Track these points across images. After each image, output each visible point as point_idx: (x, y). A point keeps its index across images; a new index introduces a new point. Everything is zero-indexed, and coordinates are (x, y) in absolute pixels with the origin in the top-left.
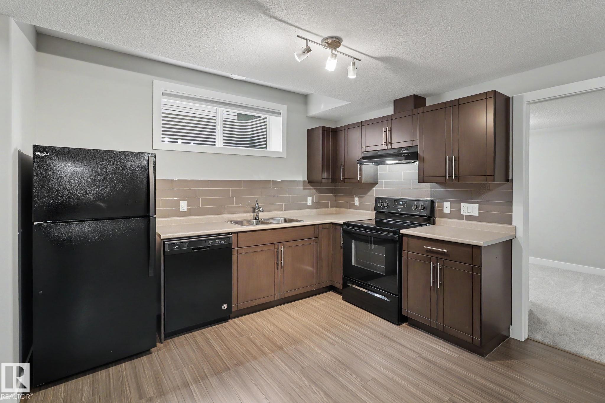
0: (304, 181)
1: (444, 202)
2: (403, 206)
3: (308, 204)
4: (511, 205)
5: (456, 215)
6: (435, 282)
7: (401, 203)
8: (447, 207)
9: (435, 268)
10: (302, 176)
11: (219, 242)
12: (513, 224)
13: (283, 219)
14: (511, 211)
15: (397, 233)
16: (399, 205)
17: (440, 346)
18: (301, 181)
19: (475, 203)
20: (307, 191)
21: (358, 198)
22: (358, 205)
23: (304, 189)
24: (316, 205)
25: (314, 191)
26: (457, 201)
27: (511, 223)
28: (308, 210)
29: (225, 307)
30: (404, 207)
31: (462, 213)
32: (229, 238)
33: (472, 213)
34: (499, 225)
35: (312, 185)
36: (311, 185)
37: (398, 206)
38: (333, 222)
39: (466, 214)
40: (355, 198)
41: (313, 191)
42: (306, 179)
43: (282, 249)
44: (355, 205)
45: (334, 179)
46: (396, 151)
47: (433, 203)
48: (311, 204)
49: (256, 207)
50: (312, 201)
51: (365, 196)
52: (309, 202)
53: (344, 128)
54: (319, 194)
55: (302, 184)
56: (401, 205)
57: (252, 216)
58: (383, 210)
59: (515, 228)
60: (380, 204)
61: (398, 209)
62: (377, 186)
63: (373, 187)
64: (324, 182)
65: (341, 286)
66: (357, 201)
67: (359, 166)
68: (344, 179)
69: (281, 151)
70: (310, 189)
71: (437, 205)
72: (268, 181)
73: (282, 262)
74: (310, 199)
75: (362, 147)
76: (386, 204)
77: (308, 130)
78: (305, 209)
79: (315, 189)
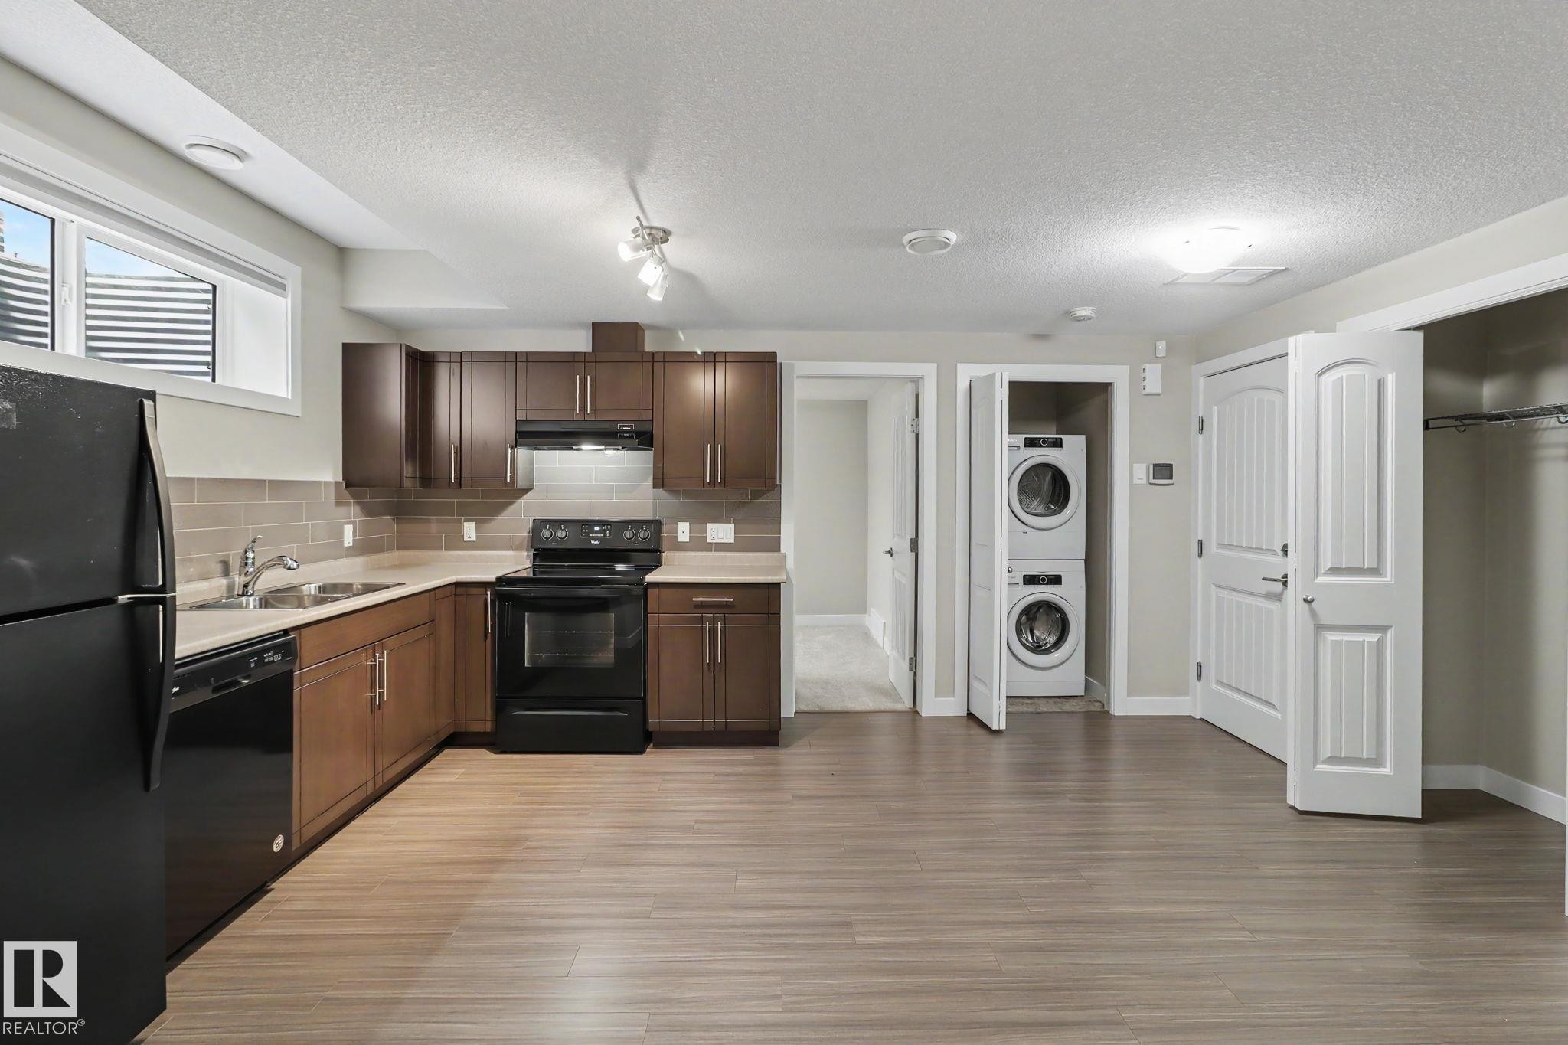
0: (336, 483)
1: (678, 523)
2: (602, 535)
3: (346, 545)
4: (778, 522)
5: (699, 543)
6: (715, 655)
7: (597, 528)
8: (683, 531)
9: (713, 631)
10: (330, 472)
11: (271, 659)
12: (782, 551)
13: (315, 587)
14: (779, 532)
15: (640, 583)
16: (593, 533)
18: (331, 482)
19: (728, 522)
20: (343, 510)
21: (473, 524)
22: (474, 539)
23: (337, 504)
24: (364, 547)
25: (358, 508)
26: (699, 522)
27: (778, 549)
28: (346, 561)
29: (279, 843)
30: (605, 535)
31: (709, 540)
32: (288, 643)
33: (724, 538)
34: (759, 554)
35: (354, 496)
36: (351, 493)
37: (591, 535)
38: (459, 580)
39: (715, 541)
40: (466, 524)
41: (354, 510)
42: (340, 479)
43: (383, 658)
44: (466, 539)
45: (427, 479)
46: (606, 426)
47: (657, 524)
48: (351, 544)
49: (247, 558)
50: (354, 536)
51: (494, 519)
52: (348, 540)
53: (460, 359)
54: (367, 517)
55: (332, 490)
56: (597, 532)
57: (224, 588)
58: (554, 545)
59: (784, 556)
60: (546, 533)
61: (592, 542)
62: (529, 494)
63: (519, 498)
64: (408, 484)
65: (489, 727)
66: (470, 531)
67: (509, 451)
68: (459, 479)
69: (290, 397)
70: (348, 504)
71: (665, 528)
72: (260, 483)
73: (383, 692)
74: (348, 529)
75: (516, 410)
76: (561, 534)
77: (346, 347)
78: (340, 557)
79: (358, 503)
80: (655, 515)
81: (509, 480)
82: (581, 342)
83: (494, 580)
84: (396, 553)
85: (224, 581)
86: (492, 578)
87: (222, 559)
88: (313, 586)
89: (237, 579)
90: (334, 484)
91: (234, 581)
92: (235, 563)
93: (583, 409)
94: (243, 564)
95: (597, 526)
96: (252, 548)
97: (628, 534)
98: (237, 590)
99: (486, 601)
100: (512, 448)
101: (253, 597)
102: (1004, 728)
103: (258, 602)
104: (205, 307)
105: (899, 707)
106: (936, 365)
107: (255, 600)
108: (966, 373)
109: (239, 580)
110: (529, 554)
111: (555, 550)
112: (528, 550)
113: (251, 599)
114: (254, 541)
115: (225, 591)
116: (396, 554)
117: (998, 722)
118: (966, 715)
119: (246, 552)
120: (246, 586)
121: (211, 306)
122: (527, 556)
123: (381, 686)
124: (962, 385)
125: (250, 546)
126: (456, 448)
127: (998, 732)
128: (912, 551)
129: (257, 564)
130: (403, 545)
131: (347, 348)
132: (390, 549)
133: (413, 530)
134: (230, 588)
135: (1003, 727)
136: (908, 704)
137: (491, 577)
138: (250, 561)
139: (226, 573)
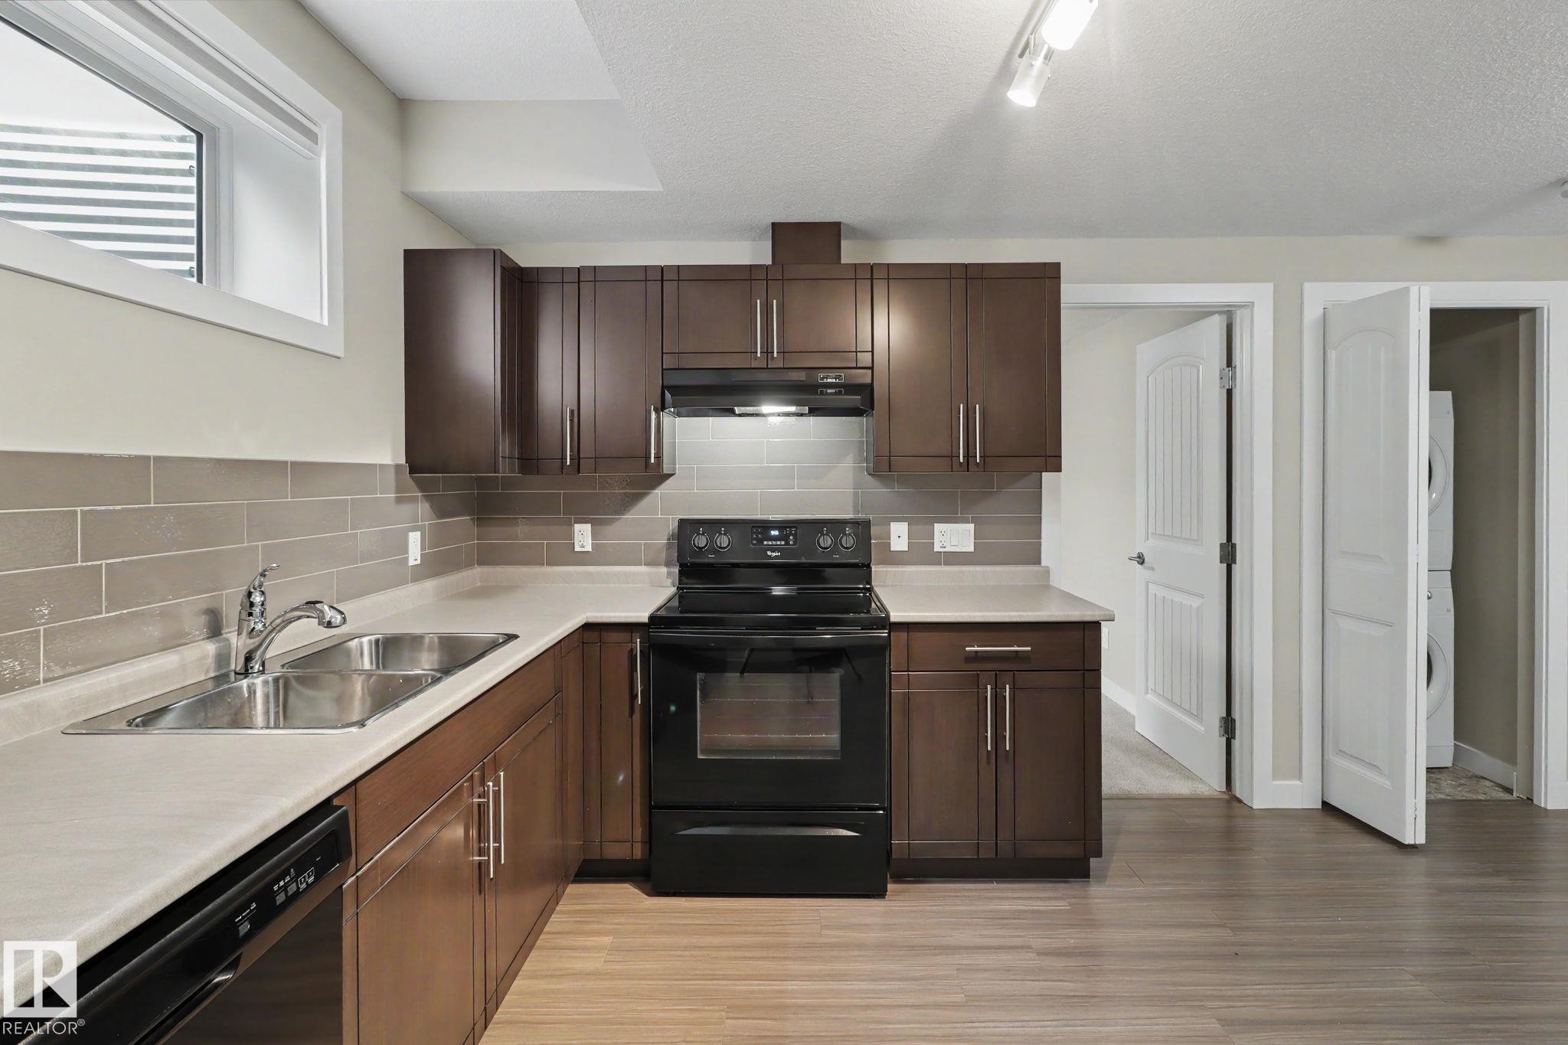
0: (398, 467)
1: (892, 523)
2: (783, 543)
3: (411, 564)
4: (1038, 521)
5: (923, 553)
6: (998, 738)
7: (775, 533)
8: (899, 536)
11: (293, 888)
12: (1043, 563)
13: (370, 642)
14: (1039, 537)
15: (880, 622)
16: (768, 540)
17: (1020, 898)
18: (389, 465)
19: (965, 521)
20: (406, 509)
21: (587, 527)
22: (589, 548)
23: (399, 500)
24: (436, 564)
25: (427, 505)
26: (923, 518)
27: (1038, 562)
28: (412, 588)
30: (787, 543)
31: (937, 548)
33: (960, 546)
35: (422, 486)
36: (418, 482)
37: (765, 543)
39: (947, 550)
40: (577, 527)
41: (423, 508)
42: (402, 460)
43: (497, 785)
44: (577, 549)
45: (529, 461)
46: (801, 376)
47: (862, 528)
48: (419, 562)
49: (252, 605)
50: (422, 549)
51: (618, 519)
52: (414, 554)
53: (580, 277)
54: (439, 519)
55: (391, 477)
56: (775, 538)
57: (210, 661)
58: (711, 558)
59: (1047, 571)
60: (701, 541)
61: (769, 553)
62: (669, 482)
63: (654, 487)
64: (505, 471)
65: (638, 853)
66: (583, 536)
67: (653, 416)
68: (577, 458)
69: (326, 323)
70: (414, 499)
71: (874, 530)
72: (278, 467)
73: (500, 847)
74: (414, 539)
75: (663, 353)
76: (723, 541)
77: (408, 254)
78: (401, 582)
79: (427, 498)
80: (856, 511)
81: (652, 461)
82: (755, 252)
83: (646, 620)
84: (478, 570)
85: (211, 648)
86: (642, 616)
87: (205, 606)
88: (365, 640)
89: (233, 638)
90: (392, 471)
91: (230, 645)
92: (231, 612)
93: (767, 352)
94: (244, 615)
95: (774, 528)
96: (260, 586)
97: (826, 541)
98: (236, 664)
99: (632, 652)
100: (656, 410)
101: (262, 678)
102: (1423, 842)
103: (271, 684)
104: (185, 164)
105: (1202, 790)
106: (1271, 285)
107: (266, 682)
108: (1317, 297)
109: (238, 642)
110: (672, 570)
111: (712, 565)
112: (668, 564)
113: (259, 681)
114: (263, 575)
115: (213, 666)
116: (476, 574)
117: (1414, 832)
118: (1320, 807)
119: (250, 594)
120: (248, 658)
121: (194, 163)
122: (668, 573)
123: (497, 839)
124: (1312, 313)
125: (257, 583)
126: (572, 412)
127: (1413, 847)
128: (1221, 562)
129: (271, 615)
130: (486, 557)
131: (412, 258)
132: (469, 565)
133: (498, 536)
134: (222, 659)
135: (1421, 839)
136: (1215, 784)
137: (642, 614)
138: (257, 610)
139: (215, 630)
